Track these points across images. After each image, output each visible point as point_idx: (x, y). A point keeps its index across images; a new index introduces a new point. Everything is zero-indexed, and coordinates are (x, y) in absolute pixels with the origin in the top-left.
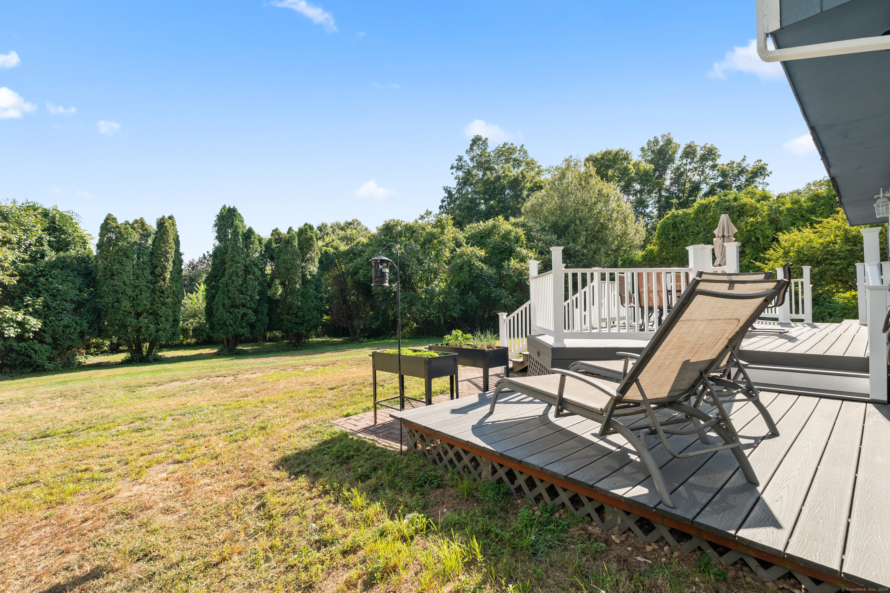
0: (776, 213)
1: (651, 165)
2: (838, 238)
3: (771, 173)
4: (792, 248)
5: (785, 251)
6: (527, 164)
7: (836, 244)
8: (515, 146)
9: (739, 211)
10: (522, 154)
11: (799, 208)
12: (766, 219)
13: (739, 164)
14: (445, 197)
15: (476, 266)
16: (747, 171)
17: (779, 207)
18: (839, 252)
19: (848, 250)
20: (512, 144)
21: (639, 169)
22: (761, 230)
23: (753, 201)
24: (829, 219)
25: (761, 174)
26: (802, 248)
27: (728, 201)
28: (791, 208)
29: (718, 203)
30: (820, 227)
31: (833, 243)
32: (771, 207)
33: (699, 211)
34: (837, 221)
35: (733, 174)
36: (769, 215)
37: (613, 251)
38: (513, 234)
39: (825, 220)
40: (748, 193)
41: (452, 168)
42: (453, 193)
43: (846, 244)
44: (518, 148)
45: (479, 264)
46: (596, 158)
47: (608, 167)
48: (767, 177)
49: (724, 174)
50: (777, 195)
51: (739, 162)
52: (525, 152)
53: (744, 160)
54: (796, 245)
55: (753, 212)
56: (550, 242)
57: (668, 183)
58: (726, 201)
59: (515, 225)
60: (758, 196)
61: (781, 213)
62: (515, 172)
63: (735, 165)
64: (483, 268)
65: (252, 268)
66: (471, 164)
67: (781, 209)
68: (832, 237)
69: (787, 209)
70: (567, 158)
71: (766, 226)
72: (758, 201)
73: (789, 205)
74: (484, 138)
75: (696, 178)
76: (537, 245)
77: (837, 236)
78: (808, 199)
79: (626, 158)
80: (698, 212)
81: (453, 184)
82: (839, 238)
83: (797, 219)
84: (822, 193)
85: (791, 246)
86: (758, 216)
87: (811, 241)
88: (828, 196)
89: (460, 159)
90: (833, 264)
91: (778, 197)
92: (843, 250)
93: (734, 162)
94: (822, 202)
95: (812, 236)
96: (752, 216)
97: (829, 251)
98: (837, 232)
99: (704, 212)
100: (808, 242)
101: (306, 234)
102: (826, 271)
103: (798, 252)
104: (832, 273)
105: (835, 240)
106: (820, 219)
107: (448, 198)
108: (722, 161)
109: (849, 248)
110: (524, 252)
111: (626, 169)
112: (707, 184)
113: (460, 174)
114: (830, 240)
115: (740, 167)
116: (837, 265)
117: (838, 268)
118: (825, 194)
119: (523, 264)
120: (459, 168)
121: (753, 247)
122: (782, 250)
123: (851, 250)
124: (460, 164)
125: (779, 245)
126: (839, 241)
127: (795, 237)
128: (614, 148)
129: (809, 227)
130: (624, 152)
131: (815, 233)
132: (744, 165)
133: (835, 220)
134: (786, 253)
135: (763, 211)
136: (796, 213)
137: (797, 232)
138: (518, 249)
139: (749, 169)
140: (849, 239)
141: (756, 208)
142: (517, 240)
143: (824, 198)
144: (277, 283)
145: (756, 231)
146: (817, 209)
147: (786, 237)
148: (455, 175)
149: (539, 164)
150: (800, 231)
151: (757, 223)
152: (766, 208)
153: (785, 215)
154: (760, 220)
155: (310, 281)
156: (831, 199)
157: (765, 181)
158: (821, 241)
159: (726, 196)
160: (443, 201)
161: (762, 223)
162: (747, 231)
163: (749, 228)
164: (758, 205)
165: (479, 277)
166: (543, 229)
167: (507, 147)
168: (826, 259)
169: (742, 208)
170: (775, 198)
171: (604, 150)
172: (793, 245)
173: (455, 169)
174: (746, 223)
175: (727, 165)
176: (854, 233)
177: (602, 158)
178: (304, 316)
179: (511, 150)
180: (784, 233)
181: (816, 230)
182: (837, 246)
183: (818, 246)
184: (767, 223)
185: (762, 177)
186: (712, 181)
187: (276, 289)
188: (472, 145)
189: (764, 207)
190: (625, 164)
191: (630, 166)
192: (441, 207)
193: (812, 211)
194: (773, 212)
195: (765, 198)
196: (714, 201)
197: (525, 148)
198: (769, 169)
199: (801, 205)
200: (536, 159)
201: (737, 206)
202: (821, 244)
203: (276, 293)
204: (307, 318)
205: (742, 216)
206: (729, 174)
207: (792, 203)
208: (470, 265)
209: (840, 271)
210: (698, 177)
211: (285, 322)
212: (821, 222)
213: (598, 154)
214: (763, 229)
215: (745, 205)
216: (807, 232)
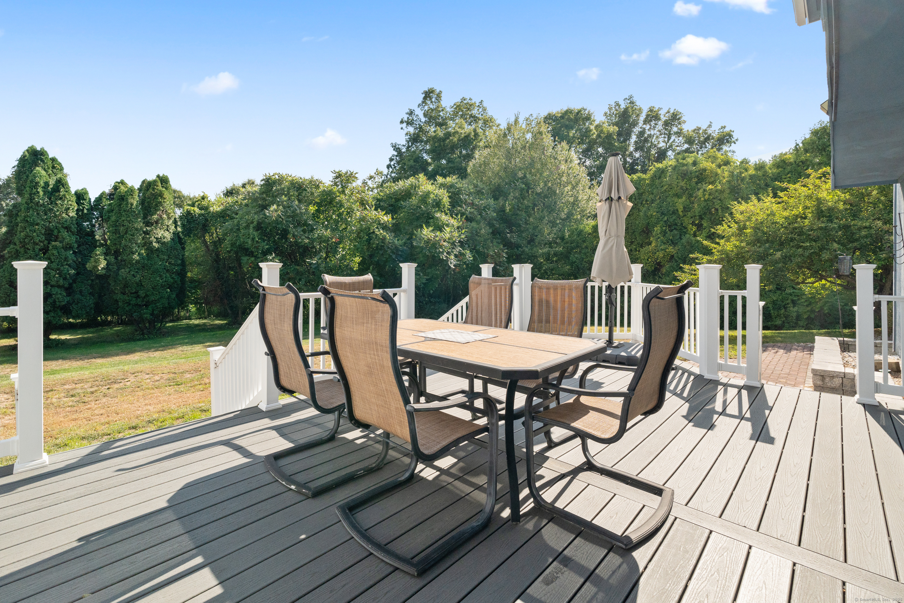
0: (737, 181)
1: (615, 127)
2: (808, 211)
3: (737, 140)
4: (748, 223)
5: (739, 226)
6: (485, 122)
7: (805, 218)
8: (473, 101)
9: (698, 177)
10: (480, 110)
11: (764, 175)
12: (726, 187)
13: (706, 130)
14: (393, 155)
15: (377, 235)
16: (713, 138)
17: (741, 173)
18: (809, 230)
19: (821, 228)
20: (470, 99)
21: (602, 131)
22: (720, 200)
23: (714, 166)
24: (797, 186)
25: (728, 142)
26: (762, 223)
27: (686, 165)
28: (754, 175)
29: (675, 167)
30: (785, 195)
31: (802, 218)
32: (733, 173)
33: (655, 176)
34: (806, 189)
35: (699, 140)
36: (729, 182)
37: (561, 219)
38: (432, 196)
39: (792, 186)
40: (709, 157)
41: (402, 122)
42: (403, 151)
43: (819, 219)
44: (477, 105)
45: (381, 232)
46: (556, 117)
47: (569, 128)
48: (733, 144)
49: (690, 141)
50: (740, 161)
51: (705, 128)
52: (485, 110)
53: (710, 126)
54: (754, 219)
55: (713, 179)
56: (485, 207)
57: (631, 148)
58: (684, 165)
59: (442, 186)
60: (719, 160)
61: (743, 179)
62: (468, 129)
63: (701, 132)
64: (384, 238)
65: (59, 232)
66: (423, 119)
67: (743, 175)
68: (800, 209)
69: (750, 176)
70: (528, 117)
71: (726, 195)
72: (719, 166)
73: (752, 172)
74: (438, 91)
75: (662, 145)
76: (466, 210)
77: (807, 208)
78: (774, 165)
79: (588, 118)
80: (653, 178)
81: (402, 140)
82: (810, 211)
83: (760, 188)
84: (790, 158)
85: (747, 221)
86: (717, 183)
87: (773, 214)
88: (795, 162)
89: (411, 113)
90: (801, 247)
91: (742, 162)
92: (815, 227)
93: (700, 128)
94: (789, 168)
95: (775, 207)
96: (710, 183)
97: (795, 228)
98: (808, 204)
99: (660, 178)
100: (768, 215)
101: (154, 189)
102: (791, 256)
103: (756, 229)
104: (799, 259)
105: (804, 214)
106: (785, 185)
107: (397, 156)
108: (688, 127)
109: (823, 225)
110: (444, 218)
111: (588, 130)
112: (674, 151)
113: (411, 129)
114: (797, 213)
115: (706, 133)
116: (805, 248)
117: (807, 254)
118: (792, 160)
119: (438, 233)
120: (409, 123)
121: (711, 220)
122: (736, 225)
123: (825, 229)
124: (410, 118)
125: (732, 218)
126: (810, 215)
127: (752, 208)
128: (576, 106)
129: (771, 195)
130: (587, 112)
131: (779, 203)
132: (710, 131)
133: (804, 186)
134: (741, 229)
135: (724, 177)
136: (760, 181)
137: (756, 201)
138: (438, 215)
139: (715, 135)
140: (822, 211)
141: (717, 174)
142: (438, 204)
143: (791, 164)
144: (98, 253)
145: (714, 200)
146: (783, 177)
147: (743, 207)
148: (406, 130)
149: (498, 122)
150: (759, 200)
151: (716, 191)
152: (726, 174)
153: (748, 183)
154: (719, 187)
155: (158, 249)
156: (799, 166)
157: (731, 148)
158: (786, 214)
159: (684, 159)
160: (391, 160)
161: (722, 192)
162: (705, 200)
163: (707, 197)
164: (719, 171)
165: (381, 249)
166: (479, 193)
167: (465, 102)
168: (792, 240)
169: (701, 174)
170: (738, 164)
171: (565, 109)
172: (749, 219)
173: (405, 124)
174: (705, 190)
175: (694, 131)
176: (830, 204)
177: (562, 117)
178: (147, 296)
179: (470, 106)
180: (739, 202)
181: (780, 200)
182: (807, 222)
183: (781, 221)
184: (728, 191)
185: (728, 145)
186: (678, 148)
187: (97, 261)
188: (425, 98)
189: (725, 173)
190: (587, 124)
191: (592, 127)
192: (389, 166)
193: (778, 178)
194: (735, 178)
195: (727, 163)
196: (671, 165)
197: (485, 104)
198: (735, 136)
199: (766, 172)
200: (495, 117)
201: (696, 172)
202: (786, 218)
203: (96, 267)
204: (152, 298)
205: (700, 182)
206: (694, 141)
207: (756, 169)
208: (370, 234)
209: (810, 257)
210: (664, 144)
211: (120, 304)
212: (786, 189)
213: (558, 113)
214: (723, 198)
215: (705, 170)
216: (768, 201)
